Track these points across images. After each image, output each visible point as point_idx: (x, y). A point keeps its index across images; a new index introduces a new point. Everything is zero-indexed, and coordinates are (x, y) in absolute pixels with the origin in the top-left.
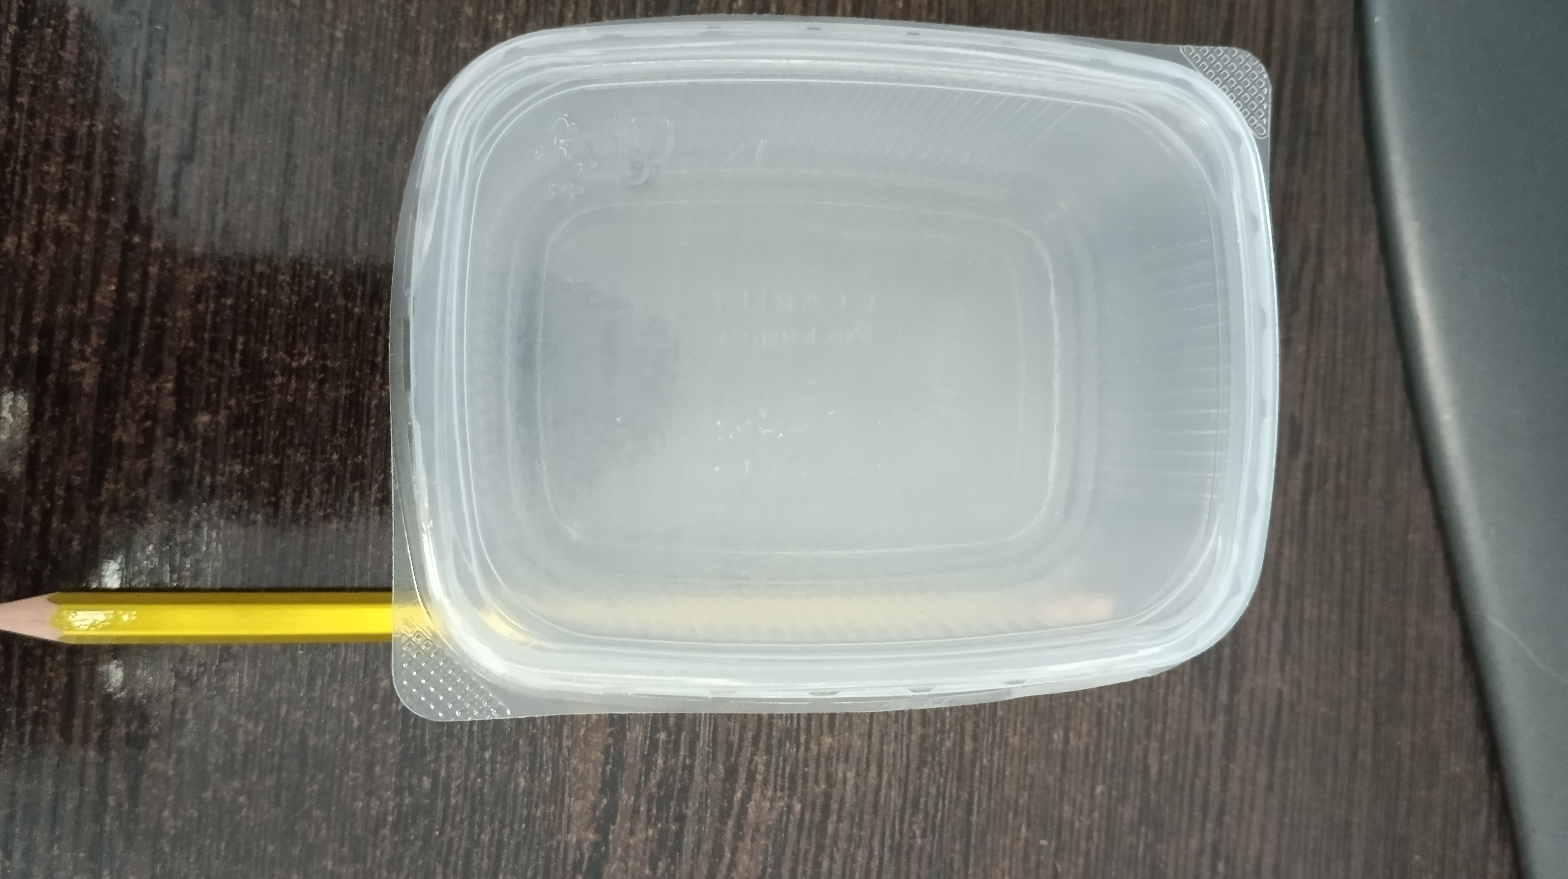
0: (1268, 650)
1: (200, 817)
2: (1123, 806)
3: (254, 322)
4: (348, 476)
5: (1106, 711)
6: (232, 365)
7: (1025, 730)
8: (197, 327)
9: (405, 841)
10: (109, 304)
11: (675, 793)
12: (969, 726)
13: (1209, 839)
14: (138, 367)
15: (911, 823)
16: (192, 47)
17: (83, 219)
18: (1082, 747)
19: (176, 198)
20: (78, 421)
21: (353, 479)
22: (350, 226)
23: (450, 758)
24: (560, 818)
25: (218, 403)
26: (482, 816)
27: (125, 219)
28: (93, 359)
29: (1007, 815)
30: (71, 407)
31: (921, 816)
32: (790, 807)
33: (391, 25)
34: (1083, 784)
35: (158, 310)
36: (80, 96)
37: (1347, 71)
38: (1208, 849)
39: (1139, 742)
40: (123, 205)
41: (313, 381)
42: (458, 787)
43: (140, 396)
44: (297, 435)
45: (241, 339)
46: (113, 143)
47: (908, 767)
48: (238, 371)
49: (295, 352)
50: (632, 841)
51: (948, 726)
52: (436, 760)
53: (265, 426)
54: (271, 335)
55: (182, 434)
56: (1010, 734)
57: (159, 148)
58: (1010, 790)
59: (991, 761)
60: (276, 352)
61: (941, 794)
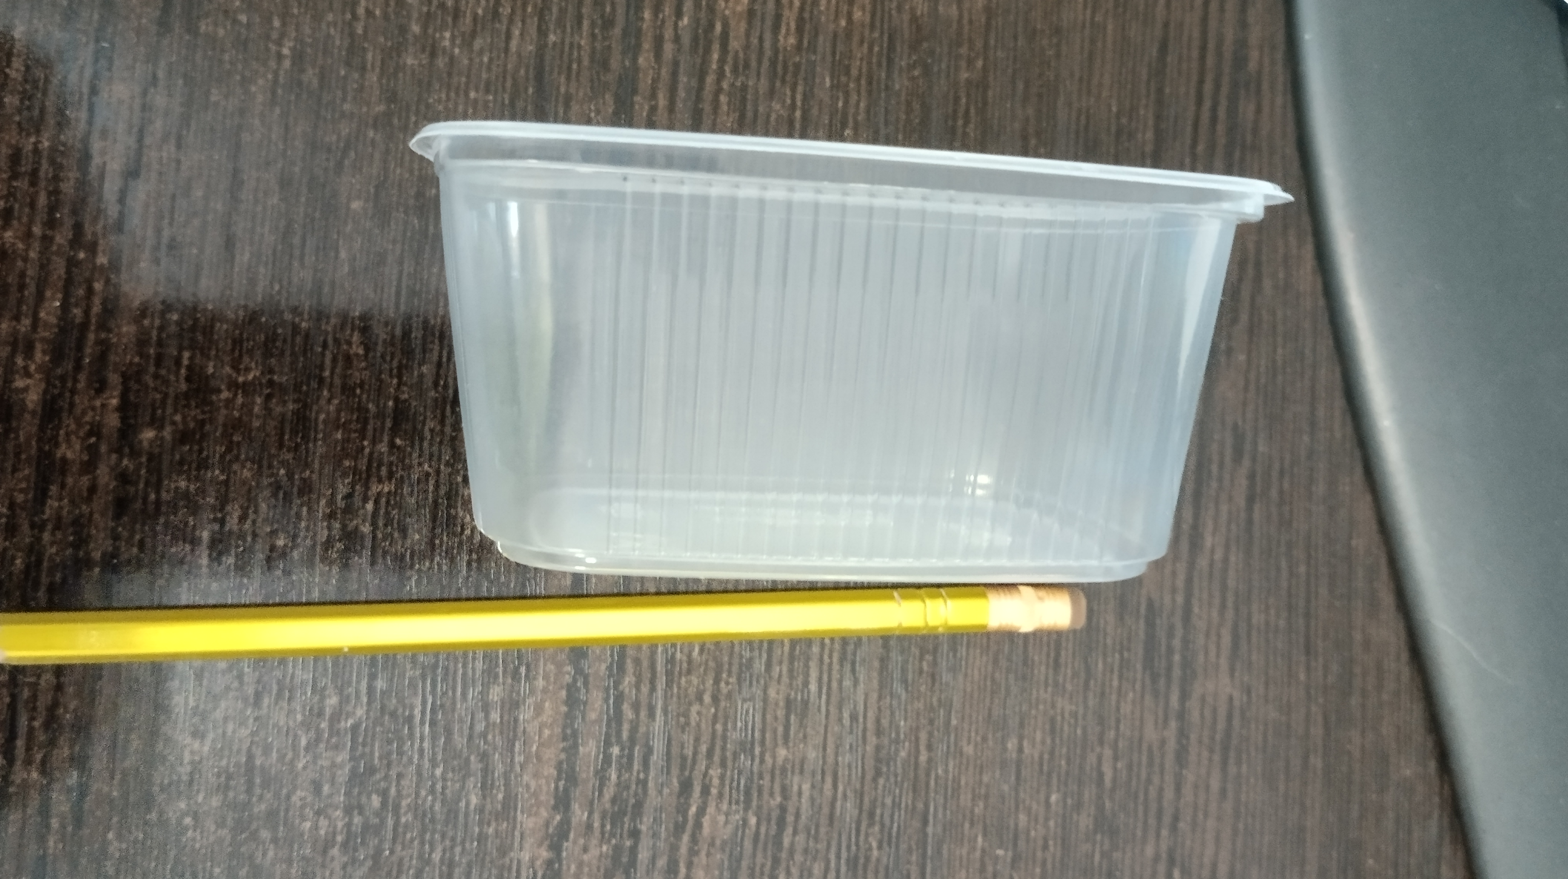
0: (1218, 656)
1: (145, 839)
2: (1078, 814)
3: (200, 338)
4: (295, 490)
5: (1059, 718)
6: (177, 381)
7: (979, 739)
8: (142, 342)
9: (354, 861)
10: (53, 320)
11: (629, 809)
12: (923, 736)
13: (1164, 847)
14: (81, 385)
15: (867, 835)
16: (138, 65)
17: (28, 235)
18: (1036, 756)
19: (121, 213)
20: (22, 439)
21: (301, 493)
22: (296, 241)
23: (400, 776)
24: (513, 835)
25: (163, 419)
26: (433, 834)
27: (70, 236)
28: (37, 376)
29: (962, 826)
30: (14, 424)
31: (877, 828)
32: (745, 821)
33: (338, 42)
34: (1038, 792)
35: (103, 326)
36: (25, 113)
37: (1280, 87)
38: (1164, 856)
39: (1093, 750)
40: (68, 222)
41: (260, 396)
42: (409, 805)
43: (84, 413)
44: (243, 451)
45: (186, 355)
46: (59, 160)
47: (863, 777)
48: (183, 386)
49: (242, 366)
50: (586, 857)
51: (902, 736)
52: (386, 777)
53: (211, 442)
54: (218, 350)
55: (127, 450)
56: (964, 743)
57: (105, 163)
58: (965, 799)
59: (946, 771)
60: (222, 366)
61: (896, 805)
